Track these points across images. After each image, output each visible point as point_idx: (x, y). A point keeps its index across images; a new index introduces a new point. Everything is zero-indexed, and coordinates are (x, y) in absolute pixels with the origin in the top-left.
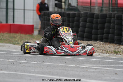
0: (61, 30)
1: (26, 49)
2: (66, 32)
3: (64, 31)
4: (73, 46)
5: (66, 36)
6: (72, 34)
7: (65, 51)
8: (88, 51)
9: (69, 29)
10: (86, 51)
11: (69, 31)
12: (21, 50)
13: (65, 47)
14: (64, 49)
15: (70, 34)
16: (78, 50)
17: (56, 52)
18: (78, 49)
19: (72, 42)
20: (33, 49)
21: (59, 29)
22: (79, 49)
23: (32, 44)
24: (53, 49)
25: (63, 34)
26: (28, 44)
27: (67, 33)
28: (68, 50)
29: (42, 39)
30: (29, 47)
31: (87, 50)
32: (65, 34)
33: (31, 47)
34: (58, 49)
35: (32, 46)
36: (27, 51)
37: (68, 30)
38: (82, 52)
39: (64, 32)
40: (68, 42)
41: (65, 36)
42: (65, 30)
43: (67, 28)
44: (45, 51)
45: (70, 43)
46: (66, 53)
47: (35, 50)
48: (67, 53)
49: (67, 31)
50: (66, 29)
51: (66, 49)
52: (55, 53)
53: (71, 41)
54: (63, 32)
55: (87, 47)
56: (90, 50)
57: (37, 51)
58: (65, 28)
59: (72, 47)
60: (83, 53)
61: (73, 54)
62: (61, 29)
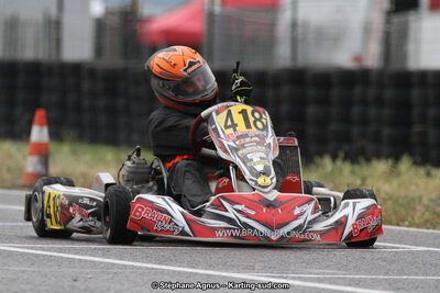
0: (219, 120)
1: (49, 216)
2: (242, 127)
3: (234, 126)
4: (273, 195)
5: (243, 146)
6: (271, 138)
7: (235, 224)
8: (351, 221)
9: (257, 115)
10: (341, 223)
11: (259, 124)
12: (28, 218)
13: (232, 203)
14: (231, 214)
15: (263, 138)
16: (297, 217)
17: (187, 229)
18: (297, 211)
19: (271, 180)
20: (78, 217)
21: (210, 115)
22: (302, 214)
23: (76, 191)
24: (176, 210)
25: (228, 137)
26: (58, 189)
27: (246, 136)
28: (248, 216)
29: (129, 163)
30: (62, 206)
31: (346, 217)
32: (238, 138)
33: (70, 205)
34: (199, 213)
35: (74, 200)
36: (52, 225)
37: (251, 119)
38: (319, 227)
39: (230, 131)
40: (248, 176)
41: (236, 150)
42: (239, 119)
43: (249, 109)
44: (133, 220)
45: (261, 180)
46: (236, 233)
47: (91, 222)
48: (245, 233)
49: (248, 126)
50: (243, 112)
51: (239, 211)
52: (183, 233)
53: (265, 173)
54: (226, 127)
55: (347, 205)
56: (360, 217)
57: (98, 224)
58: (237, 108)
59: (270, 205)
60: (322, 233)
61: (274, 238)
62: (218, 113)
